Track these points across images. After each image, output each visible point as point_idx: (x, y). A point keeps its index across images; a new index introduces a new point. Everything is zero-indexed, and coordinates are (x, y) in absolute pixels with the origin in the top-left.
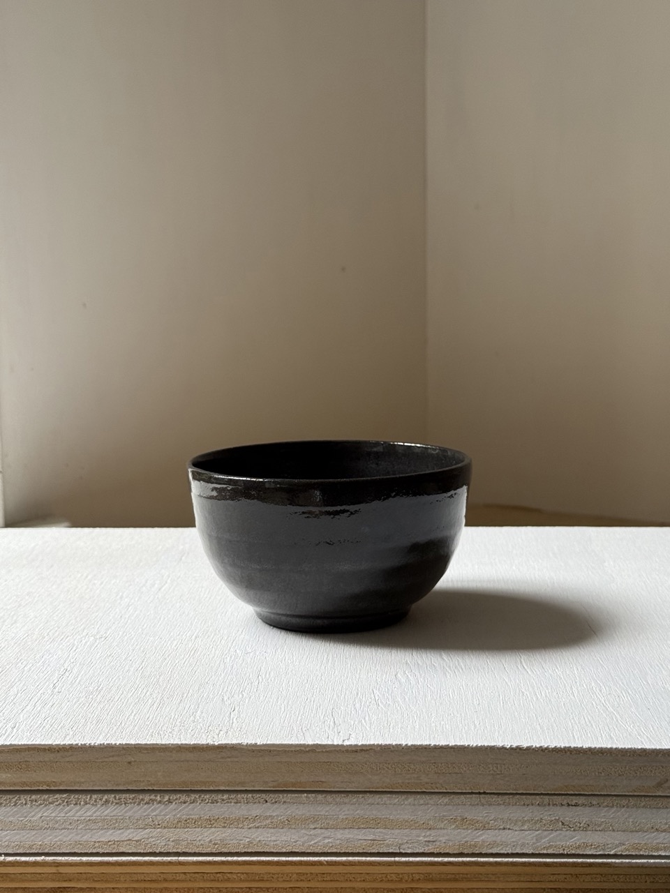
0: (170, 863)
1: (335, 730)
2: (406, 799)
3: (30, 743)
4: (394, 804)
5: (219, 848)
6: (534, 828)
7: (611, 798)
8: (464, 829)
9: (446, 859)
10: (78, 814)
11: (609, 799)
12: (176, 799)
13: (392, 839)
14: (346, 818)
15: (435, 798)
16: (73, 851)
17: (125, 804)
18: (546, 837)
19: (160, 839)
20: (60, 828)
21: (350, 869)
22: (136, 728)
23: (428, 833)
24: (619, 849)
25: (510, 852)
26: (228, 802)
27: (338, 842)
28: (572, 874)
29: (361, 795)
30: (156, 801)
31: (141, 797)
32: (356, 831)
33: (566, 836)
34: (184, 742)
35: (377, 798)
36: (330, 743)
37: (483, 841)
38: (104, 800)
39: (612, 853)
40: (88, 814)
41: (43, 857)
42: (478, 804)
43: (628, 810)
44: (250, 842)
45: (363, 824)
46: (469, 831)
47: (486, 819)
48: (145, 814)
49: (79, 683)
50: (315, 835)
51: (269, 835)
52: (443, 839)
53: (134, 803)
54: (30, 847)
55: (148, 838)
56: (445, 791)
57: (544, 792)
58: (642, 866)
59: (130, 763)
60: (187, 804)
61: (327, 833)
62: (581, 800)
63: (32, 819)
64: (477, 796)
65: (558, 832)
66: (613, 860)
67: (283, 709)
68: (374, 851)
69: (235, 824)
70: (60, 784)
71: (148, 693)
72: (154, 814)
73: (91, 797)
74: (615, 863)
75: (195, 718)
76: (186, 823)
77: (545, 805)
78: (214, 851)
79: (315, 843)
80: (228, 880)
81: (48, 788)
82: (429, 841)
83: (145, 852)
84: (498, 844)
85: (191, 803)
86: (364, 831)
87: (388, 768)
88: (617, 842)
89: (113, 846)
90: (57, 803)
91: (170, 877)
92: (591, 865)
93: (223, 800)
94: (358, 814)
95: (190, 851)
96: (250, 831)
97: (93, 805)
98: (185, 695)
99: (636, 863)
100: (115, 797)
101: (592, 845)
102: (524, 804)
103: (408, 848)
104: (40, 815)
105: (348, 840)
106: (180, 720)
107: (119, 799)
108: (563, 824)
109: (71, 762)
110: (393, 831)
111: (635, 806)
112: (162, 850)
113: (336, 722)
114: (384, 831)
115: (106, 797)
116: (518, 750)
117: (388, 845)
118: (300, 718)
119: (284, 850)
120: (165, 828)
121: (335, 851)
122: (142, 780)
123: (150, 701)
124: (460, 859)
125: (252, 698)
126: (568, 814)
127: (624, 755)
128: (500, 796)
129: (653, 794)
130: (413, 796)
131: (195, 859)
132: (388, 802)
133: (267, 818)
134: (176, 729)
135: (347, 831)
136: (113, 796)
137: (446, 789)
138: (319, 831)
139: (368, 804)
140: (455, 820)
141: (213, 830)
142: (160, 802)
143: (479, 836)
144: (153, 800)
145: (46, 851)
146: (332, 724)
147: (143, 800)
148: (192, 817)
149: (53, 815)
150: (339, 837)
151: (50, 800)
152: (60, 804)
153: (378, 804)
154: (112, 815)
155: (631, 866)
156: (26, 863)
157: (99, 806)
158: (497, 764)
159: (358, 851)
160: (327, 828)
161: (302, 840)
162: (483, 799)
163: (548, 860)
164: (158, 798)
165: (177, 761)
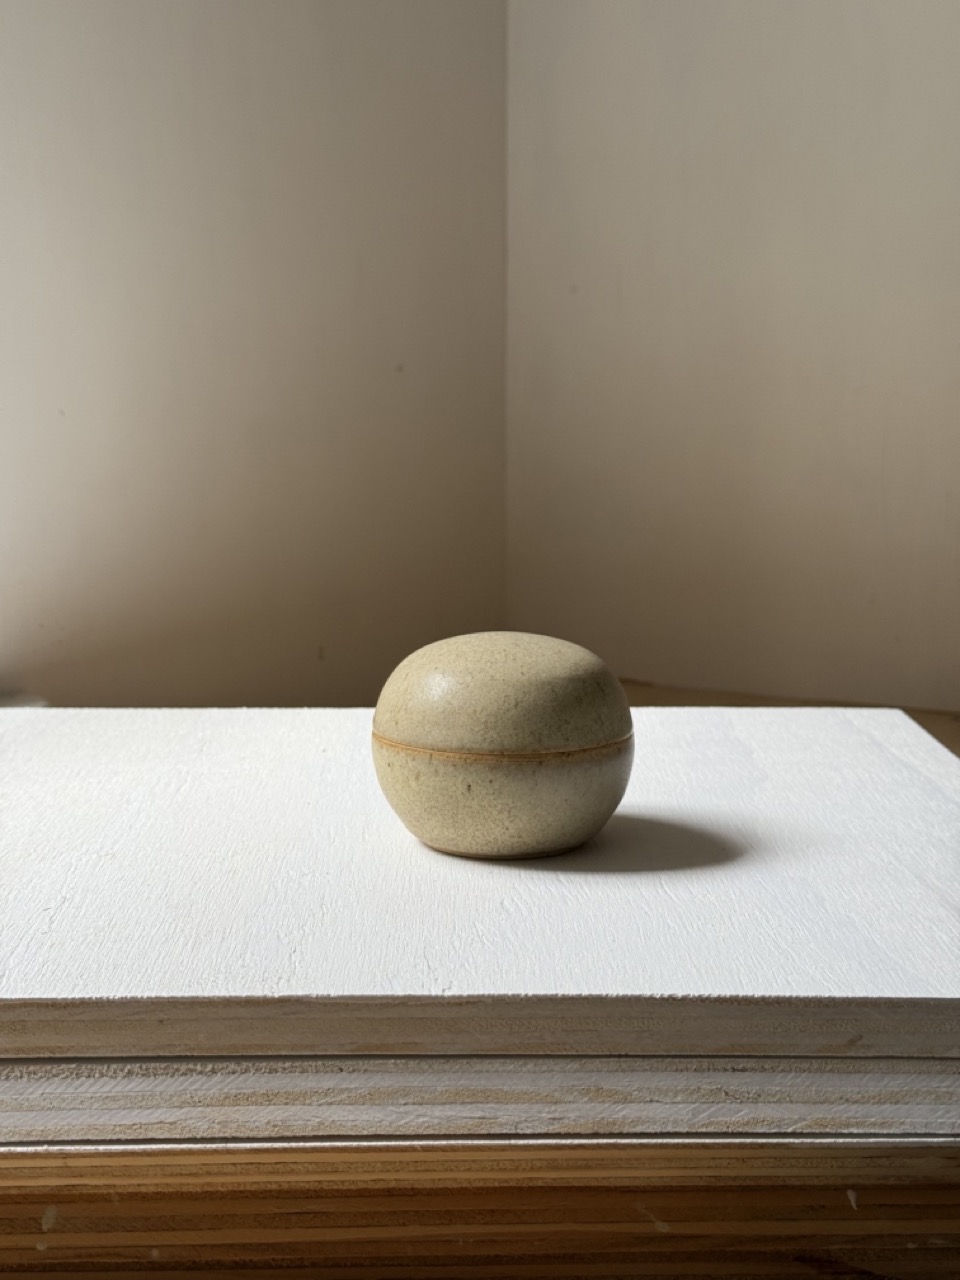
0: (215, 1152)
1: (431, 976)
2: (525, 1064)
3: (26, 996)
4: (509, 1072)
5: (281, 1131)
6: (690, 1099)
7: (788, 1060)
8: (599, 1102)
9: (576, 1141)
10: (93, 1089)
11: (786, 1061)
12: (223, 1069)
13: (506, 1117)
14: (447, 1091)
15: (562, 1063)
16: (86, 1138)
17: (155, 1075)
18: (704, 1111)
19: (201, 1121)
20: (69, 1107)
21: (451, 1156)
22: (167, 976)
23: (553, 1108)
24: (799, 1125)
25: (659, 1130)
26: (291, 1072)
27: (436, 1121)
28: (737, 1158)
29: (465, 1061)
30: (195, 1070)
31: (175, 1066)
32: (459, 1107)
33: (730, 1110)
34: (233, 994)
35: (486, 1064)
36: (425, 993)
37: (624, 1117)
38: (126, 1070)
39: (790, 1130)
40: (106, 1089)
41: (45, 1147)
42: (617, 1071)
43: (811, 1075)
44: (321, 1123)
45: (468, 1097)
46: (607, 1105)
47: (628, 1089)
48: (182, 1088)
49: (84, 915)
50: (406, 1113)
51: (346, 1114)
52: (572, 1116)
53: (167, 1074)
54: (29, 1134)
55: (186, 1120)
56: (575, 1053)
57: (702, 1054)
58: (829, 1147)
59: (161, 1021)
60: (237, 1075)
61: (421, 1110)
62: (750, 1063)
63: (30, 1097)
64: (616, 1059)
65: (720, 1105)
66: (791, 1140)
67: (359, 949)
68: (483, 1132)
69: (301, 1099)
70: (68, 1050)
71: (178, 929)
72: (193, 1087)
73: (108, 1067)
74: (794, 1143)
75: (244, 960)
76: (236, 1100)
77: (704, 1071)
78: (273, 1135)
79: (406, 1123)
80: (292, 1172)
81: (52, 1055)
82: (554, 1119)
83: (182, 1137)
84: (643, 1121)
85: (242, 1073)
86: (469, 1106)
87: (501, 1025)
88: (796, 1117)
89: (139, 1131)
90: (64, 1076)
91: (215, 1169)
92: (762, 1146)
93: (285, 1069)
94: (462, 1085)
95: (242, 1135)
96: (320, 1108)
97: (111, 1077)
98: (228, 930)
99: (821, 1143)
100: (141, 1068)
101: (763, 1121)
102: (677, 1070)
103: (527, 1127)
104: (40, 1092)
105: (448, 1119)
106: (223, 965)
107: (147, 1069)
108: (727, 1094)
109: (83, 1021)
110: (508, 1107)
111: (820, 1070)
112: (205, 1135)
113: (432, 966)
114: (496, 1106)
115: (129, 1067)
116: (671, 1001)
117: (501, 1125)
118: (383, 960)
119: (365, 1133)
120: (208, 1106)
121: (431, 1132)
122: (177, 1043)
123: (182, 939)
124: (595, 1141)
125: (318, 934)
126: (733, 1082)
127: (806, 1006)
128: (646, 1060)
129: (844, 1055)
130: (534, 1061)
131: (248, 1145)
132: (501, 1069)
133: (342, 1091)
134: (221, 977)
135: (448, 1106)
136: (138, 1065)
137: (577, 1051)
138: (410, 1108)
139: (476, 1072)
140: (588, 1091)
141: (272, 1107)
142: (201, 1073)
143: (619, 1111)
144: (191, 1071)
145: (50, 1138)
146: (426, 969)
147: (178, 1070)
148: (244, 1091)
149: (59, 1091)
150: (437, 1113)
151: (54, 1071)
152: (67, 1077)
153: (487, 1071)
154: (137, 1089)
155: (813, 1147)
156: (23, 1155)
157: (119, 1078)
158: (643, 1018)
159: (461, 1132)
160: (421, 1104)
161: (389, 1119)
162: (625, 1063)
163: (708, 1141)
164: (199, 1068)
165: (224, 1019)
